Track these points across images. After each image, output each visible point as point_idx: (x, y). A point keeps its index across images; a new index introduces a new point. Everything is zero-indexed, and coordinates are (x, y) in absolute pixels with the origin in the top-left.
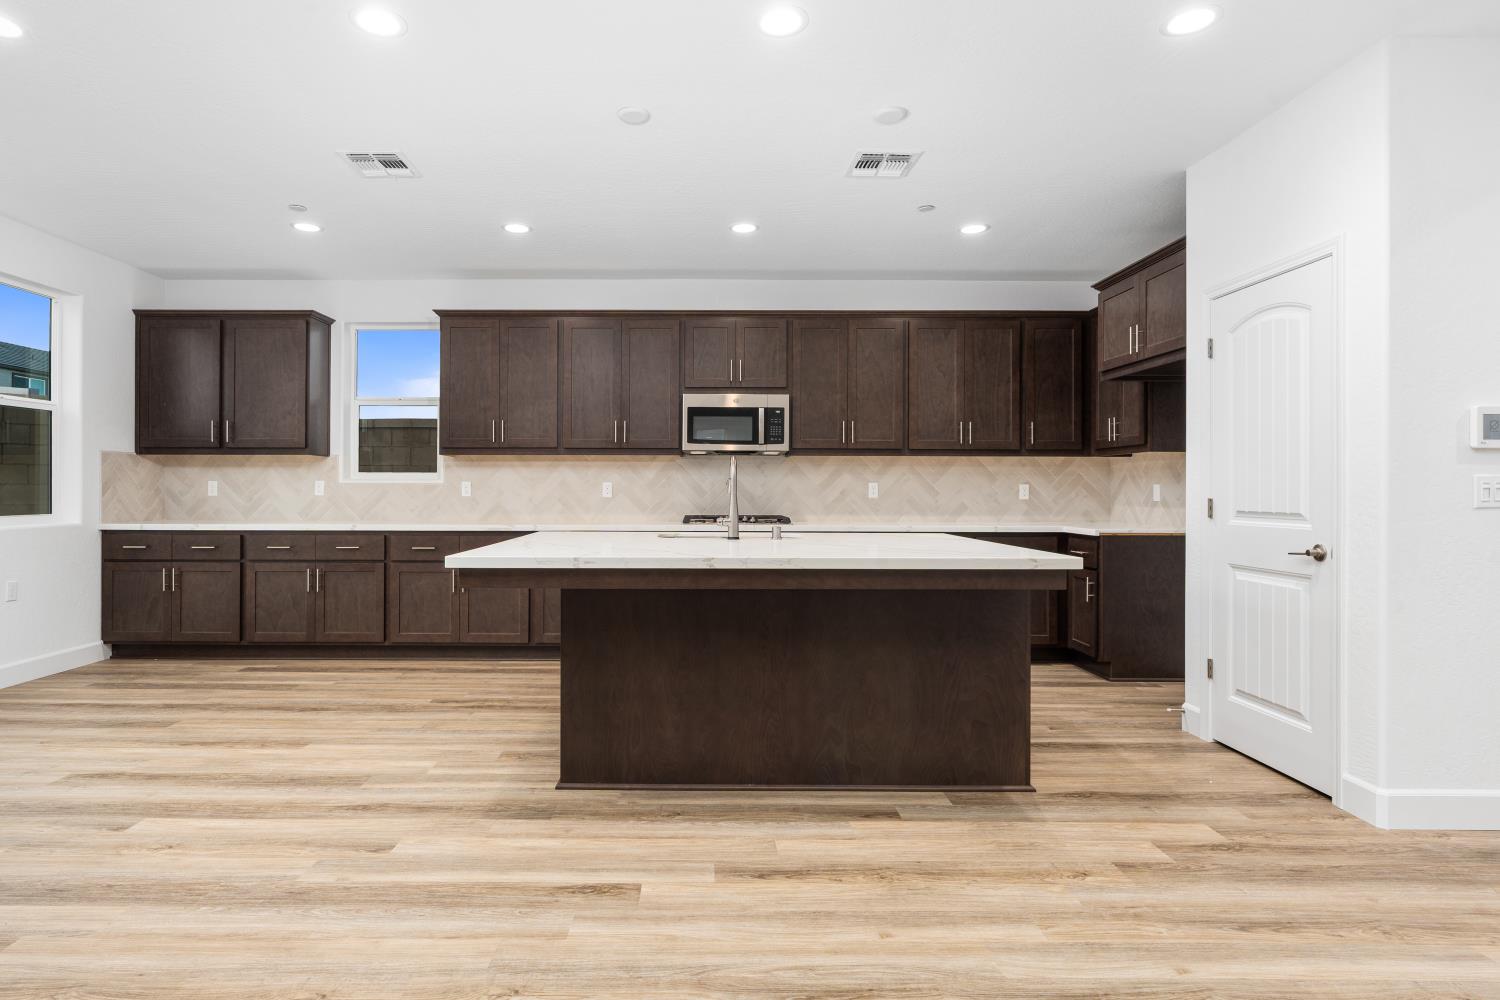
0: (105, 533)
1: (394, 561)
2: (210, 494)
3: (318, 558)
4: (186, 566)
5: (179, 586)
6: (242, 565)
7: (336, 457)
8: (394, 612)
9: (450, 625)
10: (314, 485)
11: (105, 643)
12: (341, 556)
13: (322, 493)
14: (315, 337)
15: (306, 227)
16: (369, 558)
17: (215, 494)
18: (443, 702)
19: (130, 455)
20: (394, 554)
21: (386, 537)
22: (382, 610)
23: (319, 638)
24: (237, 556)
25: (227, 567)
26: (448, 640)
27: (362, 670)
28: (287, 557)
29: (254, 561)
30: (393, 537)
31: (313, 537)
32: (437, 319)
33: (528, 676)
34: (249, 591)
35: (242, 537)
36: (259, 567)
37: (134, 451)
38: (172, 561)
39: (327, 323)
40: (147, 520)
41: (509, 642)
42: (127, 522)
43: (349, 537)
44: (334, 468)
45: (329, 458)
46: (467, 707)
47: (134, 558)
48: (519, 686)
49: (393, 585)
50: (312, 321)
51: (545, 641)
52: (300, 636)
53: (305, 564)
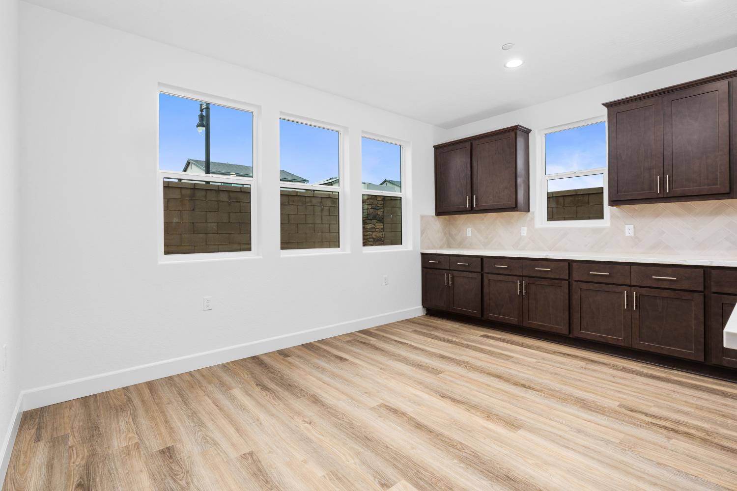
0: (423, 254)
1: (575, 281)
2: (468, 235)
3: (524, 274)
4: (456, 273)
5: (453, 283)
6: (482, 276)
7: (533, 213)
8: (576, 316)
9: (623, 333)
10: (521, 230)
11: (423, 307)
12: (539, 275)
13: (525, 234)
14: (520, 142)
15: (514, 63)
16: (557, 277)
17: (470, 235)
18: (632, 411)
19: (433, 217)
20: (576, 276)
21: (570, 263)
22: (567, 313)
23: (525, 324)
24: (479, 270)
25: (474, 275)
26: (622, 344)
27: (554, 353)
28: (505, 273)
29: (488, 273)
30: (575, 264)
31: (521, 261)
32: (605, 110)
33: (713, 397)
34: (486, 290)
35: (482, 258)
36: (491, 277)
37: (434, 214)
38: (449, 270)
39: (527, 132)
40: (441, 248)
41: (682, 356)
42: (432, 249)
43: (544, 263)
44: (533, 219)
45: (529, 214)
46: (661, 427)
47: (433, 268)
48: (710, 411)
49: (576, 297)
50: (518, 132)
51: (725, 364)
52: (514, 320)
53: (515, 278)
